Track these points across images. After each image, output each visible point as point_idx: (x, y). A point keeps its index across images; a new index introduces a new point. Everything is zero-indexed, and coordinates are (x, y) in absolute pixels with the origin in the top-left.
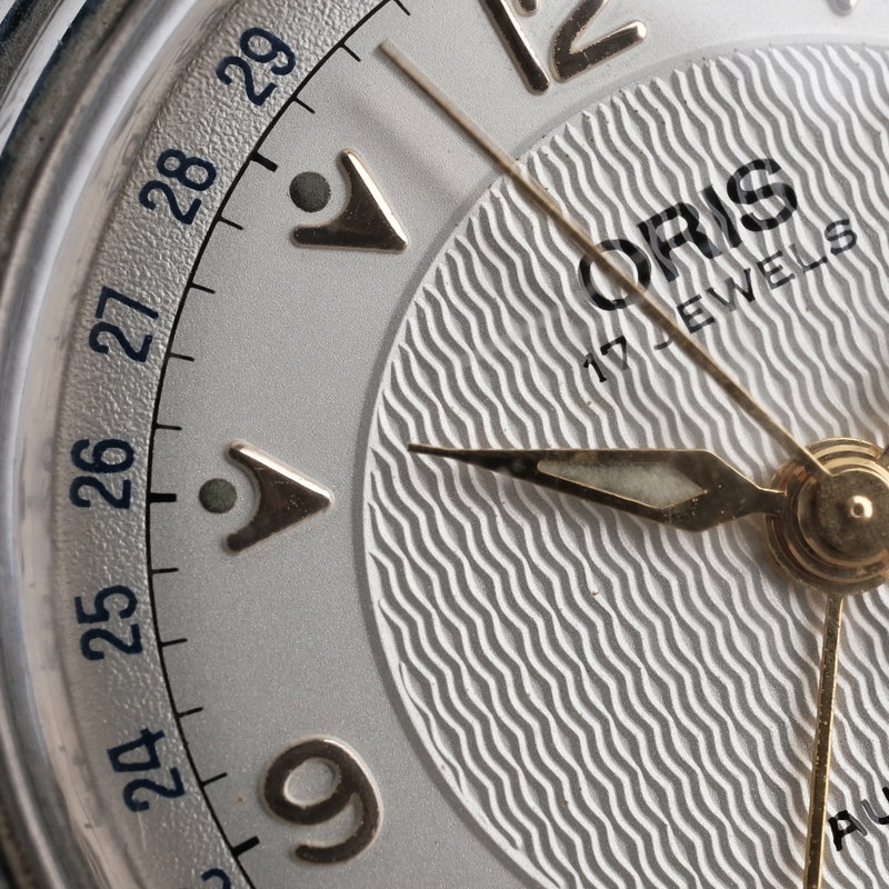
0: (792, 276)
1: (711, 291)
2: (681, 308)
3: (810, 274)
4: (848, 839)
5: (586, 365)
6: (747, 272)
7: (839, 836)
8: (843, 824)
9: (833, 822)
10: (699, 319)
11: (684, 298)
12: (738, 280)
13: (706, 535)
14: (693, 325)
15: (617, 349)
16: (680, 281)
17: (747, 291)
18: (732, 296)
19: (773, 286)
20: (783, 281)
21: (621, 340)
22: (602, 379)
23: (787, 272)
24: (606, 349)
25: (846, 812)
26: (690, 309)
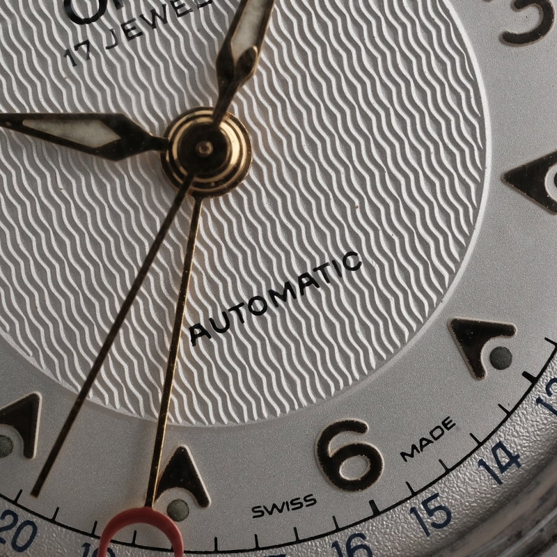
0: (191, 10)
1: (142, 16)
2: (123, 25)
3: (201, 9)
4: (200, 340)
5: (65, 56)
6: (164, 6)
7: (194, 338)
8: (197, 331)
9: (191, 330)
10: (134, 33)
11: (126, 20)
12: (158, 11)
13: (129, 160)
14: (130, 36)
15: (84, 47)
16: (124, 9)
17: (163, 17)
18: (154, 20)
19: (179, 16)
20: (186, 13)
21: (87, 43)
22: (74, 64)
23: (188, 7)
24: (77, 47)
25: (199, 324)
26: (129, 26)
